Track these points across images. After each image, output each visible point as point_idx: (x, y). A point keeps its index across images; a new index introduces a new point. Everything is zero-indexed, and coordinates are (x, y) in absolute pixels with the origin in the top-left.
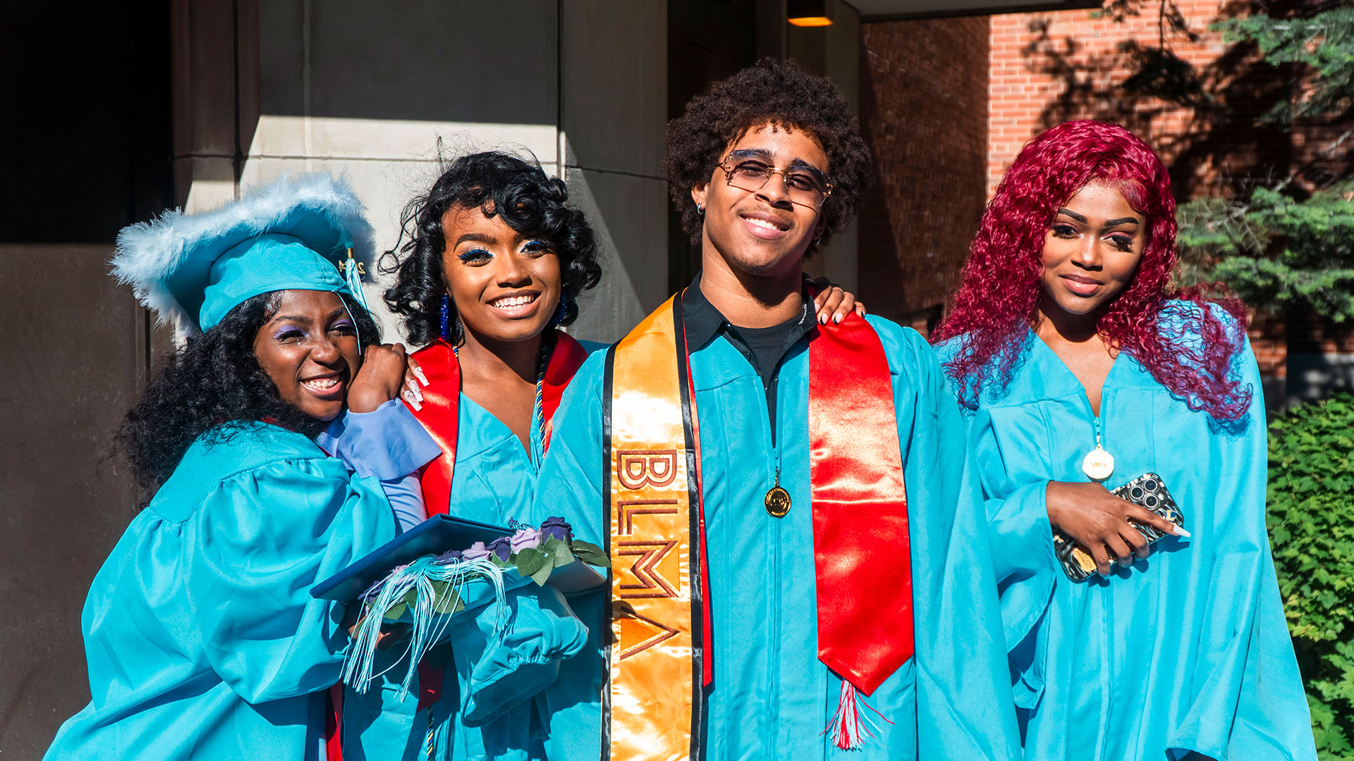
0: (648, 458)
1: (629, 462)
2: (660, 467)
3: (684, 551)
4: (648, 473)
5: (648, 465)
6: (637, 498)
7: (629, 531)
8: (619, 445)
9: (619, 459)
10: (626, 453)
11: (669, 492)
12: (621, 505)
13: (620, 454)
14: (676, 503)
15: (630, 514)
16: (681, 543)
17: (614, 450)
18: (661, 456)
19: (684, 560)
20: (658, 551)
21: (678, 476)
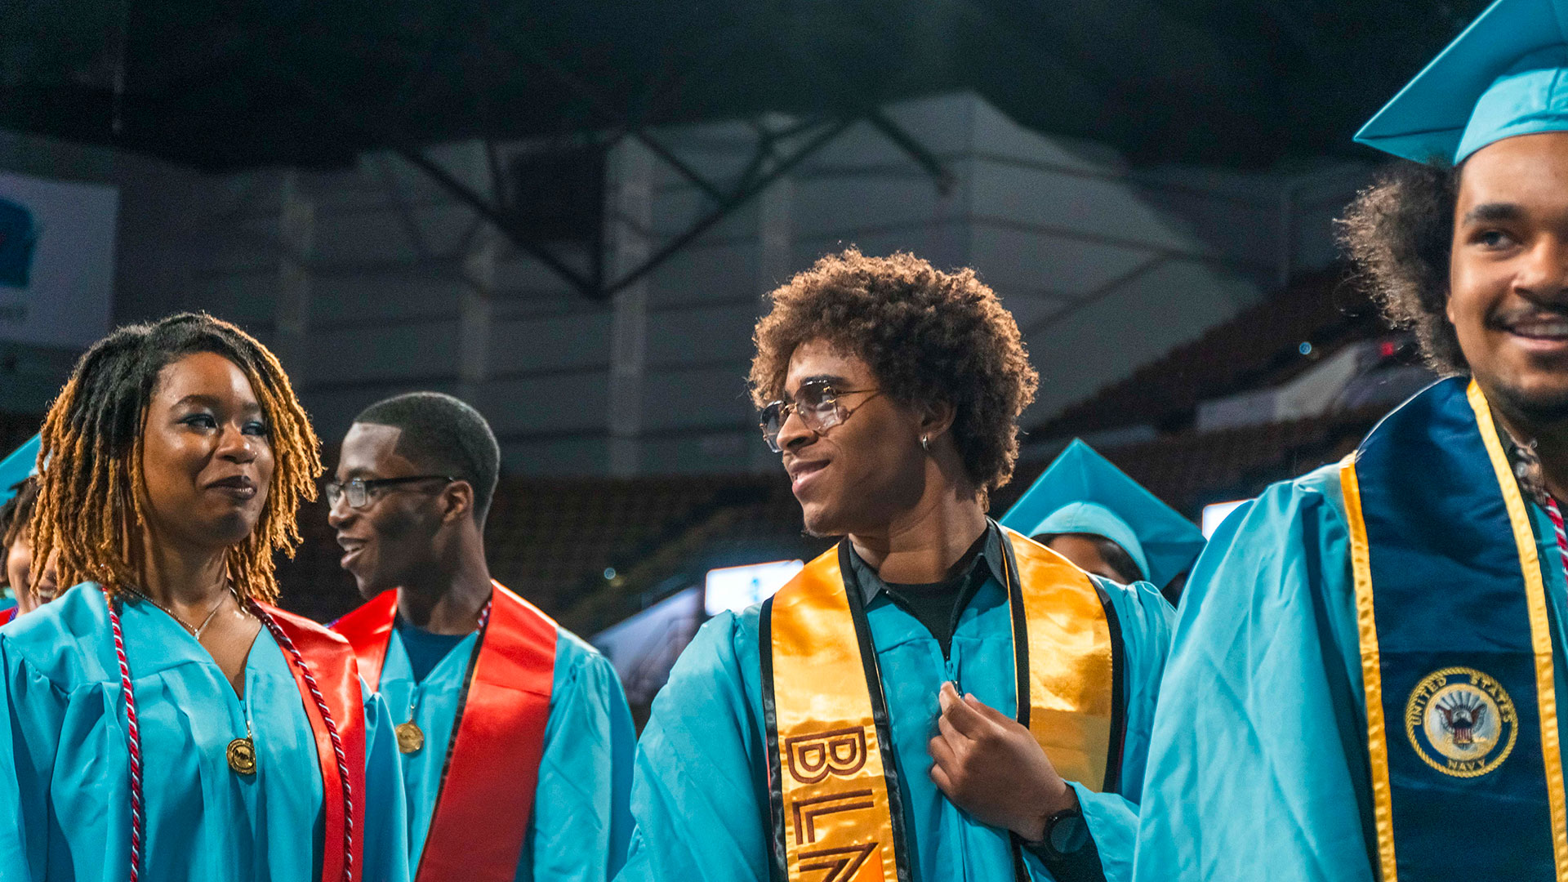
0: (826, 741)
1: (803, 752)
2: (843, 753)
3: (887, 856)
4: (829, 760)
5: (827, 750)
6: (817, 793)
7: (812, 839)
8: (788, 732)
9: (789, 750)
10: (797, 740)
11: (859, 780)
12: (797, 806)
13: (789, 743)
14: (869, 793)
15: (810, 816)
16: (884, 845)
17: (782, 740)
18: (844, 737)
19: (888, 867)
20: (852, 860)
21: (869, 759)
